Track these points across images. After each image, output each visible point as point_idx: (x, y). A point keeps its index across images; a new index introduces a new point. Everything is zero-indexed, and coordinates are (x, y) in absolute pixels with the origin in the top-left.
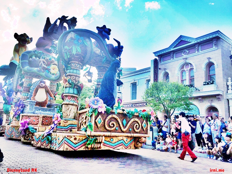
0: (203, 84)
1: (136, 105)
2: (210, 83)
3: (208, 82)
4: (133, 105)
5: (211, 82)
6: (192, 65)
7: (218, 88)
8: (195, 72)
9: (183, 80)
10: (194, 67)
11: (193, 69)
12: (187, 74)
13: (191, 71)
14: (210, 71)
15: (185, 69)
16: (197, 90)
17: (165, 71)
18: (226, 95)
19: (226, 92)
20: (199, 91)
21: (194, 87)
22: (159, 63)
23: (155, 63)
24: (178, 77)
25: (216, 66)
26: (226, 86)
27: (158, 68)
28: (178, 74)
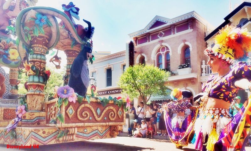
0: (179, 67)
1: (111, 92)
2: (185, 67)
3: (183, 66)
4: (108, 92)
5: (186, 65)
6: (167, 47)
7: (192, 72)
8: (171, 55)
9: (159, 65)
10: (170, 50)
11: (169, 52)
12: (163, 57)
13: (167, 54)
14: (185, 54)
15: (161, 52)
16: (173, 74)
17: (141, 55)
18: (200, 78)
19: (200, 75)
20: (175, 75)
21: (170, 71)
22: (135, 46)
23: (131, 46)
24: (154, 61)
25: (191, 49)
26: (200, 69)
27: (134, 52)
28: (154, 58)
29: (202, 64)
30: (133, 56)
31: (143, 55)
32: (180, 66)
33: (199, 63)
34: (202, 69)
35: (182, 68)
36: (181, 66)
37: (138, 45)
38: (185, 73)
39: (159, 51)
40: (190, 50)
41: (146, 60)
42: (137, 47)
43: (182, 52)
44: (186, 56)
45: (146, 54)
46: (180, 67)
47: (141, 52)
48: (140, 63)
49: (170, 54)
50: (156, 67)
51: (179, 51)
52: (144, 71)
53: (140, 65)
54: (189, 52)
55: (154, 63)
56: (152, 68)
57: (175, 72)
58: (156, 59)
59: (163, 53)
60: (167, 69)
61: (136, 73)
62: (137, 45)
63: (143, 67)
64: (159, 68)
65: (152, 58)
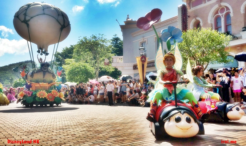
6: (228, 9)
8: (233, 16)
9: (217, 28)
11: (230, 12)
12: (223, 19)
13: (227, 16)
15: (220, 14)
16: (235, 38)
17: (196, 19)
20: (238, 38)
21: (231, 35)
22: (188, 9)
23: (184, 9)
24: (212, 24)
27: (187, 16)
28: (211, 21)
30: (186, 21)
31: (198, 19)
37: (192, 8)
39: (217, 12)
41: (201, 24)
42: (190, 11)
45: (202, 18)
46: (244, 29)
47: (196, 16)
48: (194, 27)
49: (232, 15)
50: (213, 30)
52: (199, 36)
55: (212, 26)
56: (209, 31)
57: (237, 36)
58: (213, 23)
59: (222, 15)
60: (228, 33)
61: (191, 39)
62: (190, 9)
63: (199, 32)
64: (217, 31)
65: (209, 22)
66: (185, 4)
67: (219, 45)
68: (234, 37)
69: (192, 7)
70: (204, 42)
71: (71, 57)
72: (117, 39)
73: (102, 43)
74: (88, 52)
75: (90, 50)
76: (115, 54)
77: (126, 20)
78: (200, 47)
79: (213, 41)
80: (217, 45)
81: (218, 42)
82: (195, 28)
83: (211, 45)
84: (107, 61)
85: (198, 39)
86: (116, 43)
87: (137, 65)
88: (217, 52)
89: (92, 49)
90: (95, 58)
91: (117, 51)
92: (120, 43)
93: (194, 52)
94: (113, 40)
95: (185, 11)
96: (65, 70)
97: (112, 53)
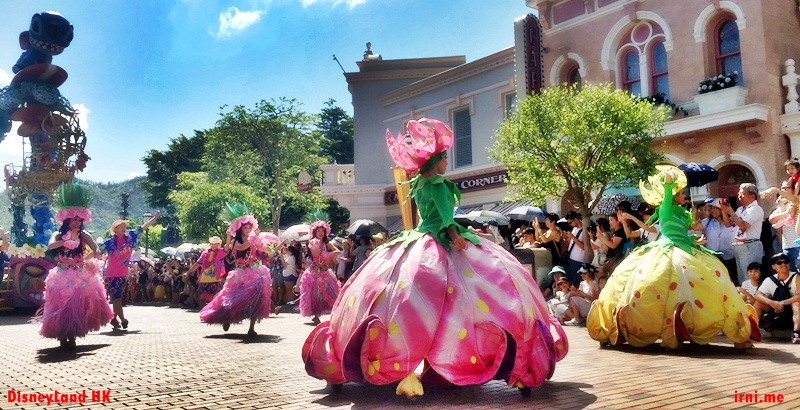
1: (472, 183)
2: (722, 85)
3: (715, 82)
4: (463, 186)
5: (728, 80)
6: (657, 28)
7: (750, 100)
8: (671, 49)
9: (629, 84)
10: (667, 34)
11: (663, 39)
12: (643, 59)
13: (657, 48)
14: (720, 41)
15: (635, 44)
16: (679, 113)
17: (566, 56)
18: (779, 121)
19: (780, 111)
20: (686, 114)
21: (667, 103)
22: (543, 29)
23: (530, 30)
24: (612, 73)
25: (741, 24)
26: (777, 91)
27: (542, 49)
28: (610, 63)
29: (783, 71)
30: (539, 61)
31: (573, 56)
32: (703, 84)
33: (775, 70)
34: (785, 90)
35: (713, 90)
36: (707, 83)
37: (554, 26)
38: (721, 108)
39: (626, 39)
40: (739, 29)
41: (582, 72)
42: (550, 33)
43: (708, 37)
44: (723, 48)
45: (582, 53)
46: (705, 87)
47: (565, 50)
48: (561, 82)
49: (668, 46)
50: (618, 90)
51: (699, 32)
52: (577, 107)
53: (562, 87)
54: (735, 35)
55: (612, 78)
56: (606, 92)
57: (686, 106)
58: (616, 68)
59: (642, 47)
60: (658, 98)
61: (553, 115)
62: (550, 27)
63: (575, 94)
64: (629, 94)
65: (605, 66)
66: (536, 13)
67: (635, 132)
68: (677, 110)
69: (556, 23)
70: (592, 125)
71: (195, 168)
72: (334, 114)
73: (291, 126)
74: (248, 152)
75: (255, 146)
76: (330, 157)
77: (361, 59)
78: (579, 140)
79: (616, 120)
80: (629, 134)
81: (632, 125)
82: (566, 84)
83: (610, 133)
84: (305, 179)
85: (574, 117)
86: (335, 124)
87: (396, 192)
88: (628, 153)
89: (262, 144)
90: (269, 171)
91: (337, 150)
92: (344, 126)
93: (562, 155)
94: (323, 117)
95: (534, 34)
96: (179, 206)
97: (321, 155)
